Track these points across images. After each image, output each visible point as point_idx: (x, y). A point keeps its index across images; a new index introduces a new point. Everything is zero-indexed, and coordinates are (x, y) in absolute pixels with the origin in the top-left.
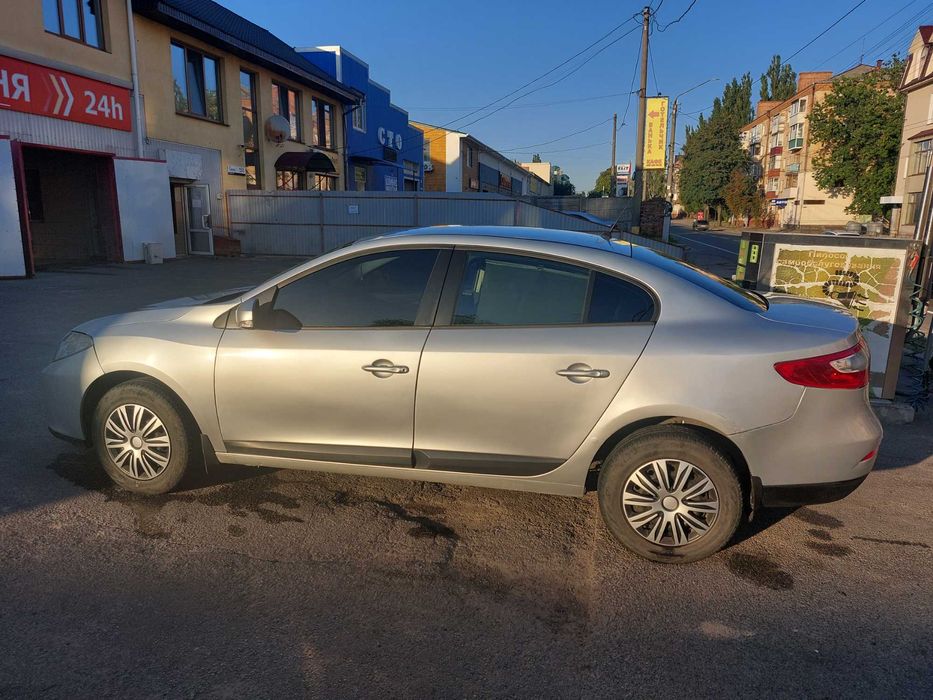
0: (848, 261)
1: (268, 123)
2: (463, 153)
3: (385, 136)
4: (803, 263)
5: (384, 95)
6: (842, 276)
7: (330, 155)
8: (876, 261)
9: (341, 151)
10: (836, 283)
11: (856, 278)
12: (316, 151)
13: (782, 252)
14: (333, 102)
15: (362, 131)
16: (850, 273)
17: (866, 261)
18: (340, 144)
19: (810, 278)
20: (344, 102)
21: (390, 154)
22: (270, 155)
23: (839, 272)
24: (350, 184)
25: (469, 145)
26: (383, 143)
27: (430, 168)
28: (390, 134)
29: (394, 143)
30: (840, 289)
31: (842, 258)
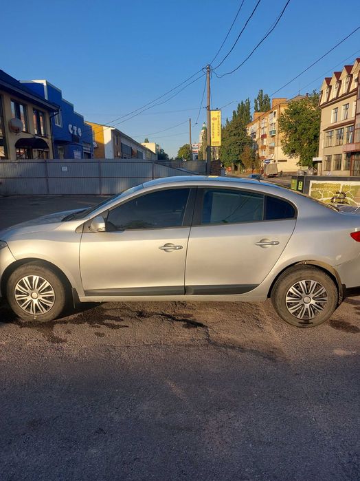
0: (341, 187)
1: (10, 123)
2: (113, 137)
3: (72, 129)
4: (322, 189)
5: (70, 107)
6: (339, 195)
7: (45, 139)
8: (353, 187)
9: (50, 137)
10: (337, 198)
11: (345, 195)
12: (37, 137)
13: (313, 184)
14: (43, 110)
15: (60, 126)
16: (342, 193)
17: (348, 187)
18: (49, 133)
19: (325, 196)
20: (50, 111)
21: (75, 139)
22: (12, 140)
23: (338, 193)
24: (56, 156)
25: (116, 134)
26: (71, 132)
27: (96, 146)
28: (75, 128)
29: (77, 133)
30: (338, 200)
31: (338, 186)
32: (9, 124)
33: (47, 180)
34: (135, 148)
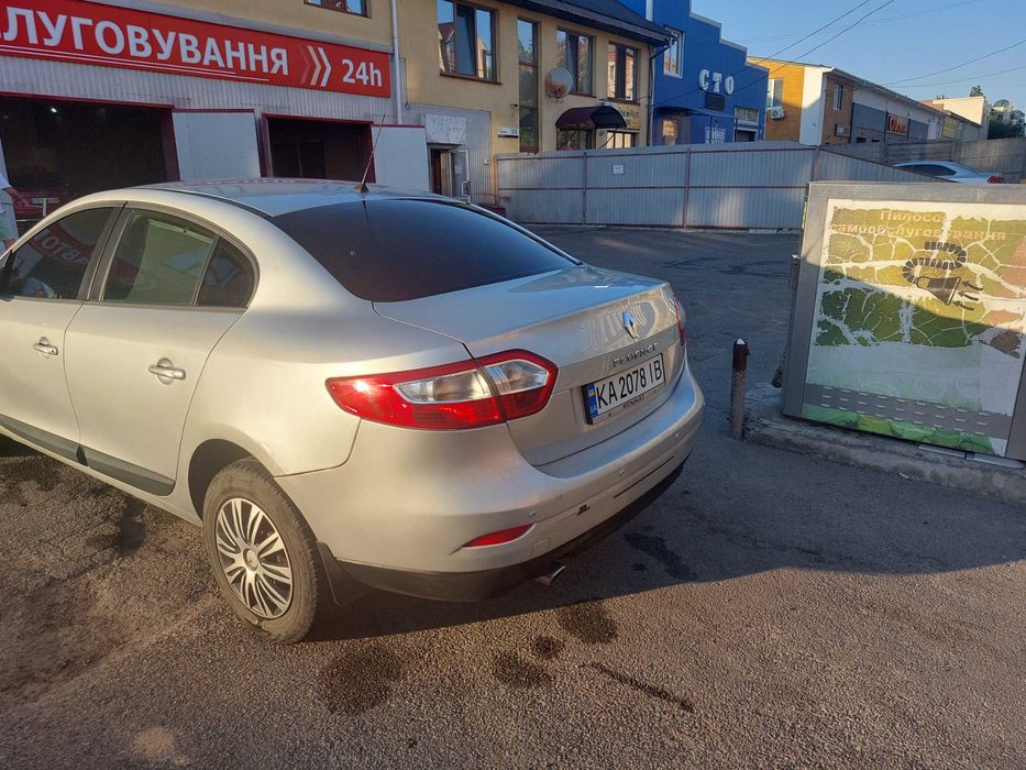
0: (947, 226)
1: (549, 77)
2: (827, 94)
3: (710, 80)
4: (870, 230)
5: (713, 30)
6: (936, 251)
8: (997, 226)
9: (644, 101)
10: (927, 262)
11: (961, 255)
12: (607, 104)
13: (838, 212)
14: (636, 45)
15: (677, 76)
16: (950, 246)
17: (980, 225)
18: (643, 93)
19: (882, 254)
20: (651, 43)
21: (715, 101)
22: (550, 114)
23: (930, 245)
24: (656, 137)
25: (837, 82)
26: (705, 86)
27: (781, 114)
28: (717, 77)
29: (722, 85)
30: (933, 273)
31: (936, 220)
32: (546, 82)
33: (585, 194)
34: (898, 113)
